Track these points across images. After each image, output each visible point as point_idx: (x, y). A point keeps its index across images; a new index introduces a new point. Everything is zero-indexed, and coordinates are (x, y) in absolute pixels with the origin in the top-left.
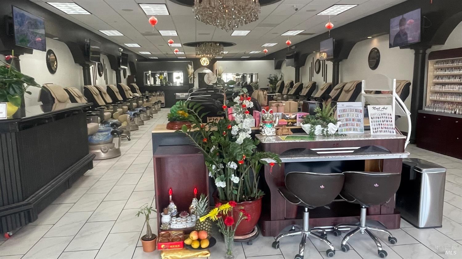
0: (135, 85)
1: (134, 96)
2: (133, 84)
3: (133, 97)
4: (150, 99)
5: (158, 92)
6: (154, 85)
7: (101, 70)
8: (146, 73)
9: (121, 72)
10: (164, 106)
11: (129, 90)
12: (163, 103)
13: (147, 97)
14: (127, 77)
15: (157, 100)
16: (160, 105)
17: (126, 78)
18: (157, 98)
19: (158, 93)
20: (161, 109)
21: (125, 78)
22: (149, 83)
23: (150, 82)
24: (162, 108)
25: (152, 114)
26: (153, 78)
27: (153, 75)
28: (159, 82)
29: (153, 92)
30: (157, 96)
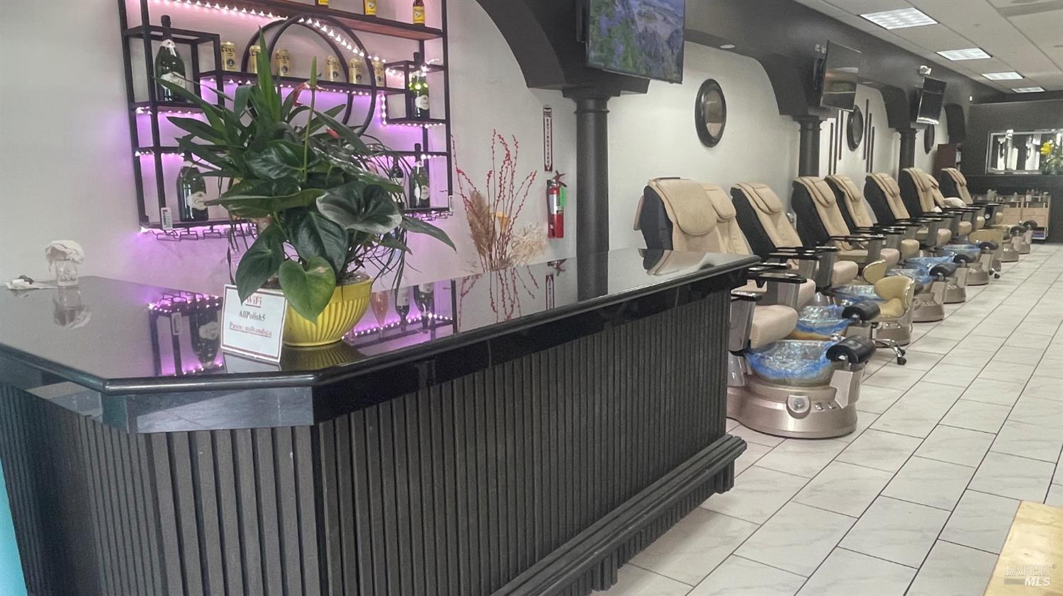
0: (956, 173)
1: (948, 207)
2: (951, 169)
3: (945, 210)
4: (998, 214)
5: (1030, 194)
6: (1015, 173)
7: (855, 133)
8: (996, 137)
9: (917, 135)
10: (1044, 238)
11: (934, 187)
12: (1042, 229)
13: (990, 210)
14: (935, 147)
15: (1021, 219)
16: (1029, 234)
17: (930, 152)
18: (1022, 210)
19: (1029, 198)
20: (1033, 247)
21: (927, 150)
22: (1001, 165)
23: (1006, 162)
24: (1034, 242)
25: (996, 264)
26: (1016, 150)
27: (1020, 142)
28: (1034, 162)
29: (1012, 194)
30: (1025, 206)
